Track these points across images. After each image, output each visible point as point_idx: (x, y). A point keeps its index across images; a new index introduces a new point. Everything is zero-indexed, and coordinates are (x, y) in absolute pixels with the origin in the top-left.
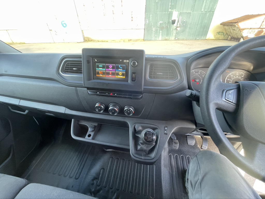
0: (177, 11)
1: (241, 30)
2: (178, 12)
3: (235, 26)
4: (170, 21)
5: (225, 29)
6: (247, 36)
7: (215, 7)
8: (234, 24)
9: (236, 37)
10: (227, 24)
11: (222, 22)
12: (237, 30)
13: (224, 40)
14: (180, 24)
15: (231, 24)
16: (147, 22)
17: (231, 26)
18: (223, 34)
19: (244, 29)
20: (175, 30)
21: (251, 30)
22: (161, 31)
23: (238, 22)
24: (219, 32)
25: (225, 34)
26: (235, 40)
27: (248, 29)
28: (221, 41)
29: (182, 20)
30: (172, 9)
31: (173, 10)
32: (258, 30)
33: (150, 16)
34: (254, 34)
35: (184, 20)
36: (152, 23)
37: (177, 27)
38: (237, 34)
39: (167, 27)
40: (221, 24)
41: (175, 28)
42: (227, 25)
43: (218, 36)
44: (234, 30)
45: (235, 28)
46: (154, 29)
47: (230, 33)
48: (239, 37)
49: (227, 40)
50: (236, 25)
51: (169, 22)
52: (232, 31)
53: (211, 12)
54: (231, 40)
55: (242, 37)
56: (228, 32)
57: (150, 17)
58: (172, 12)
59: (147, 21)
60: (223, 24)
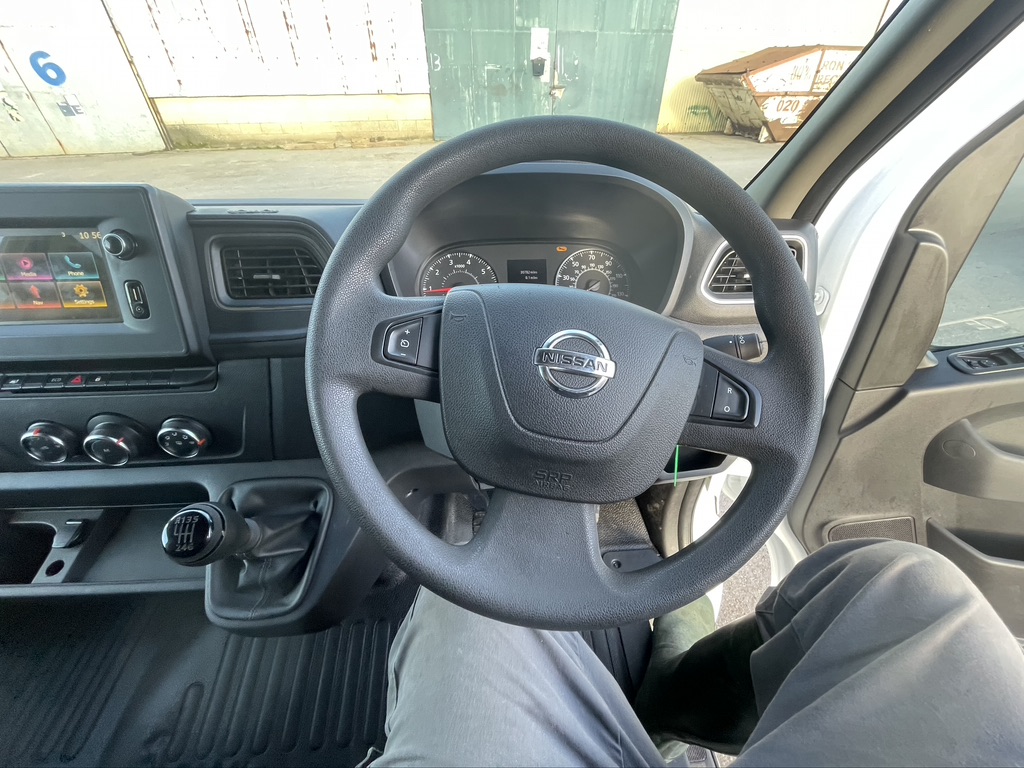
0: (545, 27)
1: (759, 99)
2: (547, 30)
3: (740, 85)
4: (526, 62)
5: (713, 95)
6: (779, 119)
7: (672, 18)
8: (736, 78)
9: (748, 124)
10: (714, 77)
11: (699, 71)
12: (749, 100)
13: (714, 133)
14: (561, 77)
15: (728, 78)
16: (436, 66)
17: (729, 83)
18: (709, 113)
19: (766, 96)
20: (547, 99)
21: (787, 98)
22: (495, 104)
23: (745, 72)
24: (696, 107)
25: (714, 114)
26: (746, 136)
27: (778, 95)
28: (705, 137)
29: (567, 60)
30: (528, 17)
31: (528, 21)
32: (805, 99)
33: (448, 42)
34: (797, 112)
35: (576, 62)
36: (456, 70)
37: (554, 88)
38: (748, 112)
39: (517, 87)
40: (698, 78)
41: (546, 89)
42: (718, 83)
43: (694, 121)
44: (739, 98)
45: (742, 94)
46: (468, 95)
47: (729, 111)
48: (757, 122)
49: (721, 133)
50: (744, 83)
51: (520, 69)
52: (732, 101)
53: (664, 34)
54: (734, 134)
55: (765, 123)
56: (723, 106)
57: (445, 46)
58: (529, 29)
59: (437, 62)
60: (707, 78)
